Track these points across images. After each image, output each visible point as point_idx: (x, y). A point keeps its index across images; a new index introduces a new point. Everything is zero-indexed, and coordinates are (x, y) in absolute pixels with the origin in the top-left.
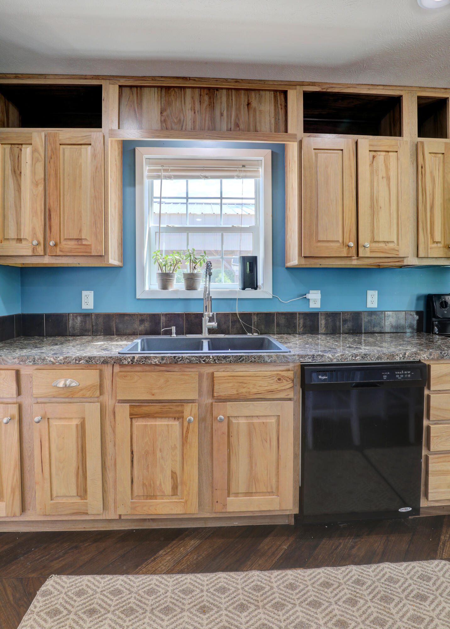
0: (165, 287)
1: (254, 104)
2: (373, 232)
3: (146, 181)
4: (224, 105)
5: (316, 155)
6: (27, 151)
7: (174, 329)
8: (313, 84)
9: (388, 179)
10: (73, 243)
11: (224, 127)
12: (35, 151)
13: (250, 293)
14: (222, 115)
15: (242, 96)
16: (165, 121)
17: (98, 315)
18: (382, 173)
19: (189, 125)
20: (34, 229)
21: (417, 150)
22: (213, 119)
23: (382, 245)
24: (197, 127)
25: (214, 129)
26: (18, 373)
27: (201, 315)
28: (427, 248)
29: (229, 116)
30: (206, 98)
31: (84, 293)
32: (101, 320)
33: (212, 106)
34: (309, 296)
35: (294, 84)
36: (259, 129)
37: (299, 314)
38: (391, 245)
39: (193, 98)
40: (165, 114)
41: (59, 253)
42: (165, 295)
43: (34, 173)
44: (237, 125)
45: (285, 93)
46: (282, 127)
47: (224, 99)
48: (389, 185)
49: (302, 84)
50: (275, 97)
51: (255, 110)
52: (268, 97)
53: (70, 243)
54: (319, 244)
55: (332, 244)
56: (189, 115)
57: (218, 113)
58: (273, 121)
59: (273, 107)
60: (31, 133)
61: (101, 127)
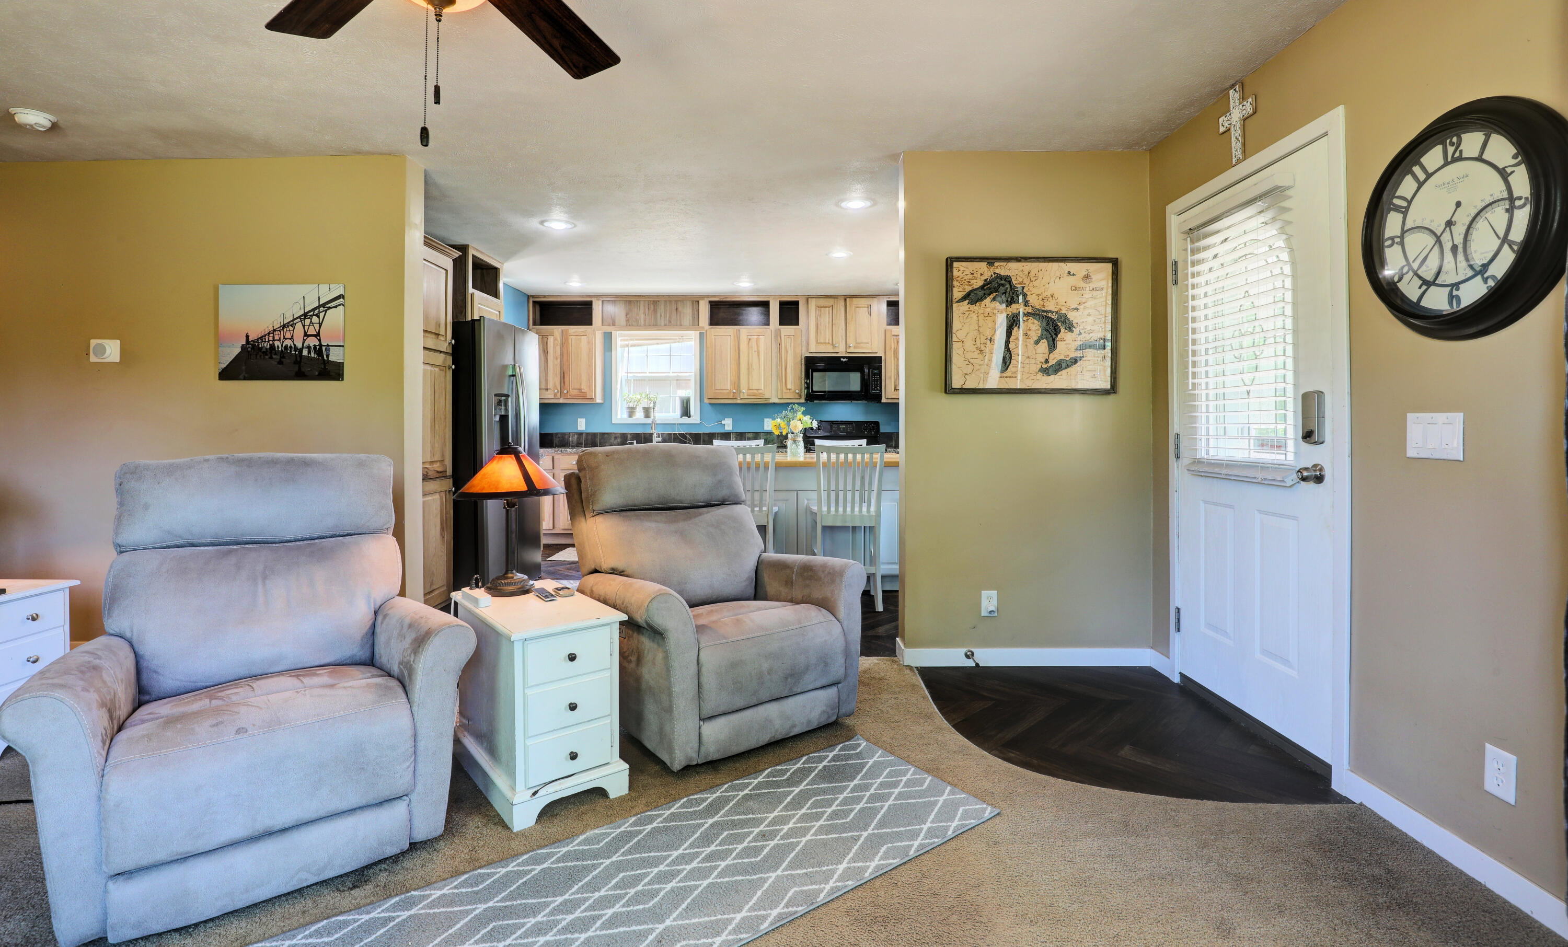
0: (630, 416)
1: (680, 309)
2: (749, 383)
3: (619, 349)
4: (663, 310)
5: (715, 339)
6: (551, 339)
7: (635, 442)
8: (715, 296)
9: (759, 352)
10: (577, 391)
11: (663, 324)
12: (555, 340)
13: (685, 420)
14: (661, 316)
15: (673, 304)
16: (628, 320)
17: (587, 434)
18: (755, 348)
19: (642, 322)
20: (555, 384)
21: (778, 334)
22: (656, 319)
23: (755, 391)
24: (647, 324)
25: (656, 325)
26: (553, 457)
27: (653, 434)
28: (782, 393)
29: (665, 317)
30: (652, 306)
31: (579, 420)
32: (590, 437)
33: (655, 311)
34: (723, 422)
35: (703, 297)
36: (682, 323)
37: (718, 434)
38: (760, 391)
39: (644, 306)
40: (628, 316)
41: (569, 397)
42: (631, 421)
43: (555, 352)
44: (670, 322)
45: (698, 302)
46: (697, 323)
47: (662, 307)
48: (759, 356)
49: (708, 296)
50: (693, 304)
51: (681, 313)
52: (689, 305)
53: (575, 391)
54: (717, 391)
55: (724, 391)
56: (642, 316)
57: (659, 315)
58: (691, 318)
59: (691, 310)
60: (553, 329)
61: (591, 324)
